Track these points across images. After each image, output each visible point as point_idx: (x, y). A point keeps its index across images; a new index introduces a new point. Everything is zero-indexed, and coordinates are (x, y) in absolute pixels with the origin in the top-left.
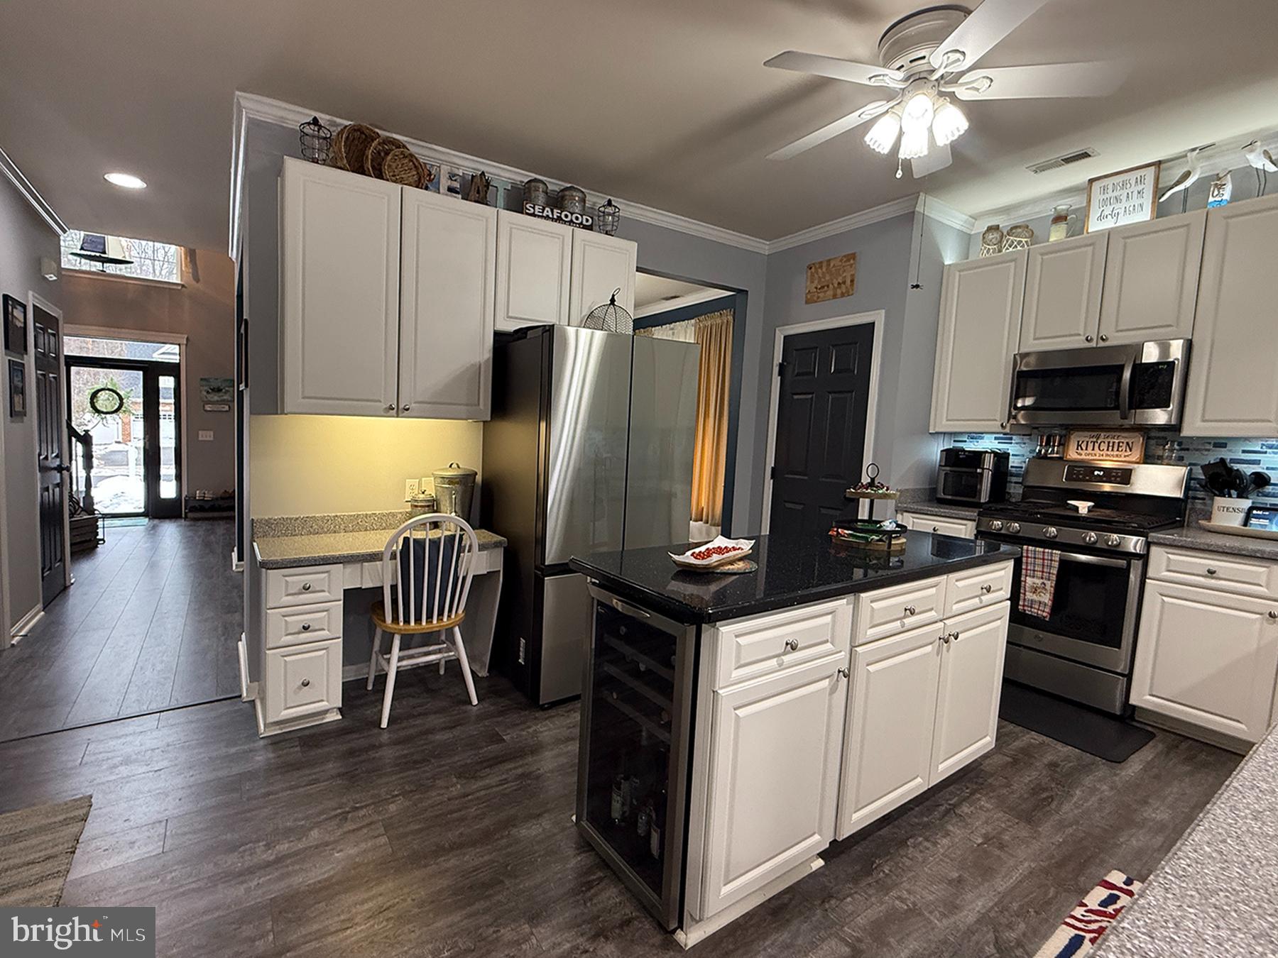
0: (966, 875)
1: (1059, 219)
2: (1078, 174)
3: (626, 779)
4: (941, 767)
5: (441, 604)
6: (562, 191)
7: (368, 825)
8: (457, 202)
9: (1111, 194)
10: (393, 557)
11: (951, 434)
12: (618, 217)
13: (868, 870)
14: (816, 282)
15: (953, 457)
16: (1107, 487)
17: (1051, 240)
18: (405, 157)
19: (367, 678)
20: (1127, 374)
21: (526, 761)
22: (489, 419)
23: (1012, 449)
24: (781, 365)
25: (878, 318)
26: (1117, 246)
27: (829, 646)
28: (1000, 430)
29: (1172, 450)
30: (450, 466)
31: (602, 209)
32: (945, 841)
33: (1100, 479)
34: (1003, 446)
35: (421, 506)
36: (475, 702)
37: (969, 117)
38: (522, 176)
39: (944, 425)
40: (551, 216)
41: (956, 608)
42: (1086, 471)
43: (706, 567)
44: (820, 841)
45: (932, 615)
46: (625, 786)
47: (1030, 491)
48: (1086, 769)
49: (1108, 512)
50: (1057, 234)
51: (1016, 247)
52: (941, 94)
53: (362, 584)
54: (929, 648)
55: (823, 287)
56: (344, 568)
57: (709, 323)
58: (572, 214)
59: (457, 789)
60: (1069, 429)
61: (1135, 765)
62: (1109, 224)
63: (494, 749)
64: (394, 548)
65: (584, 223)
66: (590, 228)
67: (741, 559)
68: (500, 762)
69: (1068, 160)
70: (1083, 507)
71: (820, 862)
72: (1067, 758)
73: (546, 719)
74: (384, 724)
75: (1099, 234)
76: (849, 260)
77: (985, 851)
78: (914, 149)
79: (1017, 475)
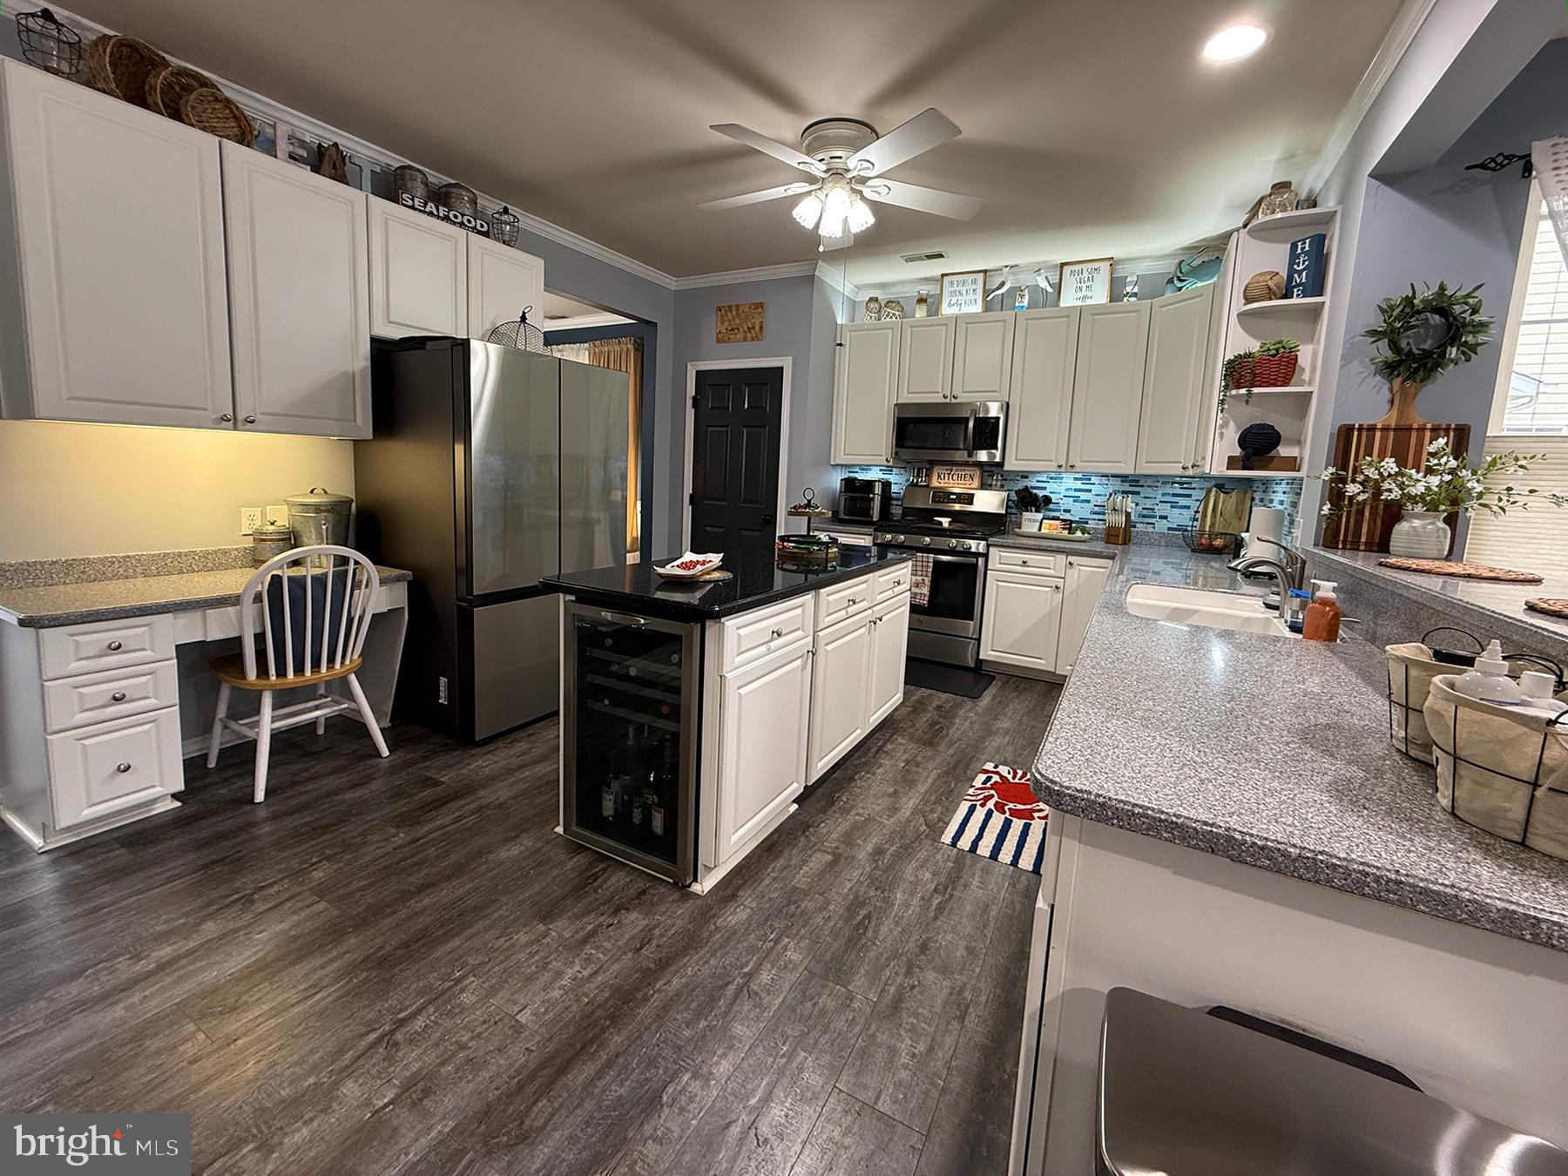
0: (898, 788)
1: (921, 300)
2: (934, 269)
3: (616, 778)
4: (872, 719)
5: (332, 650)
6: (446, 186)
7: (291, 898)
8: (305, 173)
9: (955, 288)
10: (258, 598)
11: (846, 466)
12: (518, 227)
13: (831, 802)
14: (726, 324)
15: (849, 484)
16: (957, 507)
17: (917, 316)
18: (216, 100)
19: (206, 755)
20: (971, 424)
21: (478, 796)
22: (371, 437)
23: (892, 478)
24: (694, 398)
25: (786, 363)
26: (962, 327)
27: (800, 632)
28: (886, 463)
29: (997, 480)
30: (312, 492)
31: (497, 216)
32: (880, 771)
33: (954, 501)
34: (886, 477)
35: (271, 540)
36: (385, 752)
37: (875, 213)
38: (396, 161)
39: (841, 458)
40: (436, 213)
41: (880, 597)
42: (943, 496)
43: (692, 577)
44: (796, 788)
45: (864, 604)
46: (615, 785)
47: (907, 512)
48: (959, 706)
49: (960, 525)
50: (921, 312)
51: (891, 319)
52: (854, 191)
53: (206, 634)
54: (863, 630)
55: (733, 330)
56: (175, 619)
57: (606, 349)
58: (463, 215)
59: (402, 837)
60: (933, 463)
61: (987, 698)
62: (954, 311)
63: (429, 794)
64: (259, 588)
65: (479, 228)
66: (486, 234)
67: (715, 570)
68: (446, 803)
69: (929, 257)
70: (945, 522)
71: (795, 806)
72: (947, 701)
73: (488, 753)
74: (260, 796)
75: (948, 318)
76: (756, 308)
77: (908, 771)
78: (831, 230)
79: (897, 499)
